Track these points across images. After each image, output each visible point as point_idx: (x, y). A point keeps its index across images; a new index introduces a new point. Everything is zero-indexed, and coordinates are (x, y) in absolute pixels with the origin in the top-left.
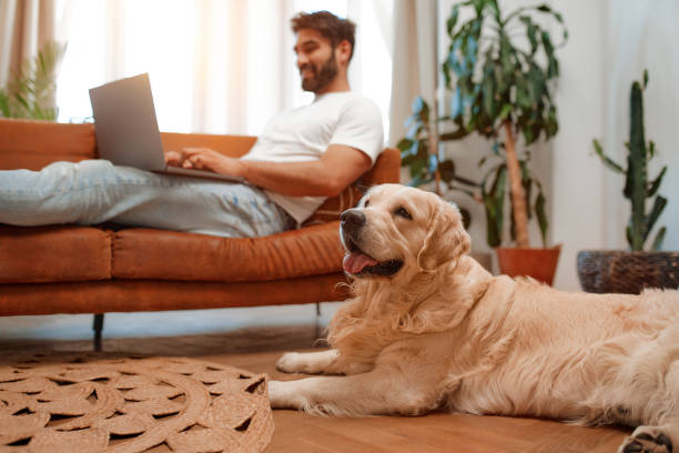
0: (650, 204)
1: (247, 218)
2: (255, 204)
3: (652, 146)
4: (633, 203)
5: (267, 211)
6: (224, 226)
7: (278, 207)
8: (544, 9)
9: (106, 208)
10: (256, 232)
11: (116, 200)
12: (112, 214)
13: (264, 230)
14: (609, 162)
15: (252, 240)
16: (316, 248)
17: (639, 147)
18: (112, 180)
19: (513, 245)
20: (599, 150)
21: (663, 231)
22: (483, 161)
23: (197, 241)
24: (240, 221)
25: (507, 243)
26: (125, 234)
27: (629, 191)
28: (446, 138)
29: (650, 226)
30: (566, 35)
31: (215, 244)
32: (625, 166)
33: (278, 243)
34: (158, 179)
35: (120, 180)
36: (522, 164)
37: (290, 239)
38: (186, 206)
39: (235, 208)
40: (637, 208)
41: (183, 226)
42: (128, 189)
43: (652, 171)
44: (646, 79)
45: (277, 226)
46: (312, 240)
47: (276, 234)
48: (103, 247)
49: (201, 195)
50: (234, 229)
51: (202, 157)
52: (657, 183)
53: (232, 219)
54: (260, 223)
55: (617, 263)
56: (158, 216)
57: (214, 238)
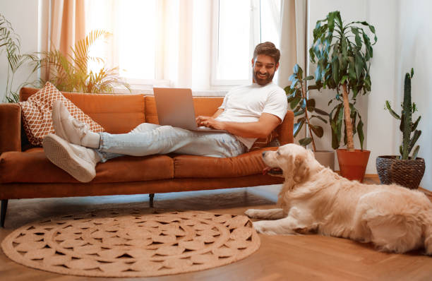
0: (412, 134)
1: (228, 149)
2: (231, 142)
3: (414, 105)
4: (404, 133)
5: (235, 144)
6: (218, 153)
7: (240, 142)
8: (365, 23)
9: (171, 147)
10: (232, 154)
11: (175, 144)
12: (173, 149)
13: (235, 153)
14: (394, 113)
15: (231, 159)
16: (258, 161)
17: (408, 106)
18: (174, 135)
19: (345, 147)
20: (389, 107)
21: (418, 147)
22: (331, 102)
23: (208, 160)
24: (225, 150)
25: (342, 146)
26: (178, 158)
27: (402, 128)
28: (311, 88)
29: (412, 145)
30: (376, 39)
31: (216, 161)
32: (400, 115)
33: (242, 159)
34: (192, 133)
35: (177, 135)
36: (351, 105)
37: (247, 158)
38: (203, 145)
39: (223, 145)
40: (406, 136)
41: (202, 154)
42: (181, 139)
43: (414, 118)
44: (412, 73)
45: (240, 151)
46: (256, 158)
47: (239, 155)
48: (171, 165)
49: (210, 140)
50: (223, 154)
51: (210, 122)
52: (416, 124)
53: (222, 150)
54: (233, 150)
55: (394, 165)
56: (192, 150)
57: (215, 158)
